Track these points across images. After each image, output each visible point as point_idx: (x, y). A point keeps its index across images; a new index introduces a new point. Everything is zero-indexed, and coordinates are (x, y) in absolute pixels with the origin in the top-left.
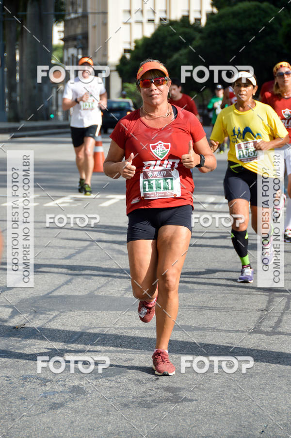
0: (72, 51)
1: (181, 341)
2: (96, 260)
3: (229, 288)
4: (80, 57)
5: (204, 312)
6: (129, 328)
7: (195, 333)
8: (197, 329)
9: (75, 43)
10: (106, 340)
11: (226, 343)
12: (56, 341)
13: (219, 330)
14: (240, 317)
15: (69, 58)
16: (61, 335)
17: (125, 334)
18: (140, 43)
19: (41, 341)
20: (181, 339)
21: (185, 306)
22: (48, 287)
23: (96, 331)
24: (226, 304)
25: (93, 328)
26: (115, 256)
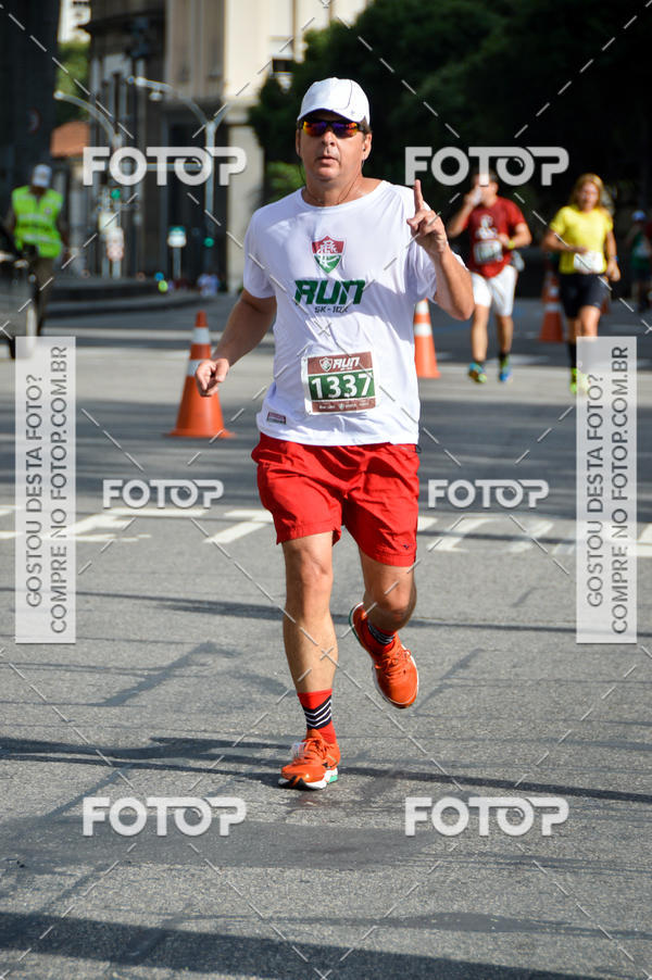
0: (116, 63)
1: (462, 963)
2: (201, 711)
3: (600, 802)
4: (141, 82)
5: (527, 874)
6: (303, 921)
7: (502, 937)
8: (507, 925)
9: (127, 40)
10: (237, 954)
11: (597, 969)
12: (86, 956)
13: (571, 931)
14: (637, 889)
15: (104, 85)
16: (99, 939)
17: (291, 938)
18: (323, 41)
19: (42, 956)
20: (459, 956)
21: (470, 854)
22: (59, 792)
23: (206, 926)
24: (594, 852)
25: (197, 917)
26: (257, 696)
